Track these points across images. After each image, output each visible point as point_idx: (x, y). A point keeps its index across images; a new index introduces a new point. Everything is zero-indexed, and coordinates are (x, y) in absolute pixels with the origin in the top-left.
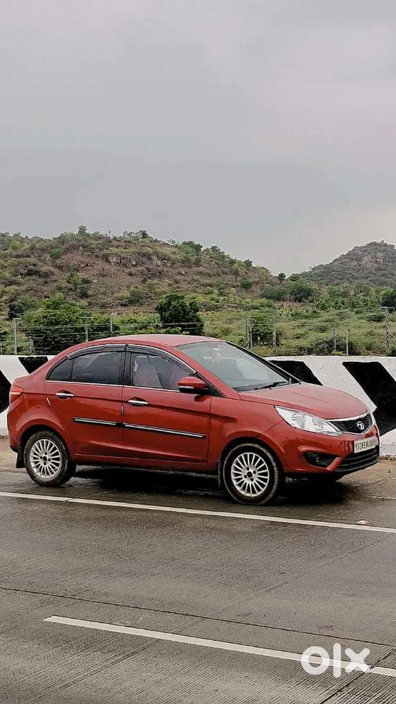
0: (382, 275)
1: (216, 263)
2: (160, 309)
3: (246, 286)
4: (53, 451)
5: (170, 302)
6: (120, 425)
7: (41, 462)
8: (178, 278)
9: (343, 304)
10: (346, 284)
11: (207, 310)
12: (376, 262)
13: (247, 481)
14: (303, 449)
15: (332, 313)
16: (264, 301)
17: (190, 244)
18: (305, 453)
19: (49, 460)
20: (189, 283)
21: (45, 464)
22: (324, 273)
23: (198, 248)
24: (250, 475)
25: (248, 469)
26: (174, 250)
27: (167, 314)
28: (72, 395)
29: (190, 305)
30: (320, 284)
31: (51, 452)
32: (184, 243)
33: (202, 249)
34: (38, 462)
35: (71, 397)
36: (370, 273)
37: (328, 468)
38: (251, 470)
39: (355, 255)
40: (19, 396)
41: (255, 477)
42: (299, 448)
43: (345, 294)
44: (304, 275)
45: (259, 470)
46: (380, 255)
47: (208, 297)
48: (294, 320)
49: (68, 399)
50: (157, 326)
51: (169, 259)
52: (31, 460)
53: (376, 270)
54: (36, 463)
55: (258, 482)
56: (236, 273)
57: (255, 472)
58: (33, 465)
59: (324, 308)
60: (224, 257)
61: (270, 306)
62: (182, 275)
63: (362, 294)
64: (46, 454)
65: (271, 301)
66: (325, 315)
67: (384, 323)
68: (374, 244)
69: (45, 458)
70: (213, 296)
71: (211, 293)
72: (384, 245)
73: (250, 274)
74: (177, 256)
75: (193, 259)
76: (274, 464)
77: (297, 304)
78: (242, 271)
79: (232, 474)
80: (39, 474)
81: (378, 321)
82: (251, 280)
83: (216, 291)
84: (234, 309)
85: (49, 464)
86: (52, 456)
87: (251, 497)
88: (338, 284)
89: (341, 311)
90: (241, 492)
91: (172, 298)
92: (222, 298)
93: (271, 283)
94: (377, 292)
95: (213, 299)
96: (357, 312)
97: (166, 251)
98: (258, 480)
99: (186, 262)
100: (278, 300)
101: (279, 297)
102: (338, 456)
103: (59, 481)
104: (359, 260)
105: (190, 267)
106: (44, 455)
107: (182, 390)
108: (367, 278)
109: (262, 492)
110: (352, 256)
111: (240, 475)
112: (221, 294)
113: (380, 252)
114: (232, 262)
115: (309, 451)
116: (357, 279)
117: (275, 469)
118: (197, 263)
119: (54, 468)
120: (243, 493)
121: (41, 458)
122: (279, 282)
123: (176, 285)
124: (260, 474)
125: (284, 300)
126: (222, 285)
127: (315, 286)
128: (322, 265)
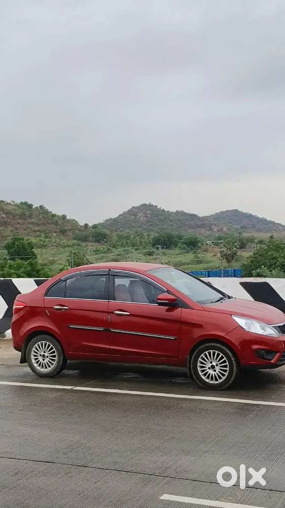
0: (150, 225)
1: (43, 217)
2: (8, 247)
3: (63, 232)
4: (50, 350)
5: (14, 242)
6: (107, 330)
7: (41, 359)
8: (18, 226)
9: (127, 244)
10: (128, 231)
11: (37, 248)
12: (146, 217)
13: (211, 372)
14: (255, 347)
15: (119, 250)
16: (75, 241)
17: (26, 203)
18: (256, 350)
19: (47, 357)
20: (25, 230)
21: (44, 360)
22: (113, 223)
23: (30, 206)
24: (213, 367)
25: (211, 363)
26: (14, 207)
27: (12, 250)
28: (67, 308)
29: (28, 244)
30: (111, 231)
31: (49, 351)
32: (21, 203)
33: (33, 207)
34: (38, 359)
35: (66, 309)
36: (143, 224)
37: (272, 361)
38: (214, 364)
39: (133, 212)
40: (22, 308)
41: (218, 369)
42: (252, 347)
43: (128, 238)
44: (100, 224)
45: (220, 364)
46: (148, 212)
47: (38, 239)
48: (96, 254)
49: (63, 310)
50: (5, 259)
51: (11, 214)
52: (32, 357)
53: (146, 221)
54: (36, 359)
55: (219, 372)
56: (56, 224)
57: (217, 365)
58: (33, 361)
59: (114, 247)
60: (48, 212)
61: (79, 245)
62: (19, 224)
63: (138, 237)
64: (44, 352)
65: (79, 242)
66: (116, 252)
67: (154, 257)
68: (144, 205)
69: (44, 356)
70: (41, 238)
71: (39, 236)
72: (151, 206)
73: (65, 224)
74: (17, 212)
75: (27, 214)
76: (233, 359)
77: (97, 244)
78: (60, 222)
79: (198, 367)
80: (38, 368)
81: (150, 255)
82: (66, 228)
83: (43, 235)
84: (55, 247)
85: (47, 360)
86: (50, 354)
87: (214, 384)
88: (122, 231)
89: (126, 248)
90: (206, 380)
91: (16, 239)
92: (47, 240)
93: (80, 230)
94: (148, 236)
95: (41, 240)
96: (136, 249)
97: (10, 208)
98: (220, 371)
99: (22, 216)
100: (84, 241)
101: (85, 239)
102: (279, 352)
103: (55, 373)
104: (135, 215)
105: (25, 219)
106: (43, 353)
107: (160, 304)
108: (140, 227)
109: (222, 380)
110: (131, 213)
111: (205, 367)
112: (46, 237)
113: (149, 210)
114: (54, 216)
115: (259, 349)
116: (134, 228)
117: (234, 362)
118: (30, 216)
119: (50, 362)
120: (207, 380)
121: (41, 355)
122: (84, 229)
123: (17, 231)
124: (220, 367)
125: (88, 241)
126: (47, 232)
127: (108, 232)
128: (111, 219)
